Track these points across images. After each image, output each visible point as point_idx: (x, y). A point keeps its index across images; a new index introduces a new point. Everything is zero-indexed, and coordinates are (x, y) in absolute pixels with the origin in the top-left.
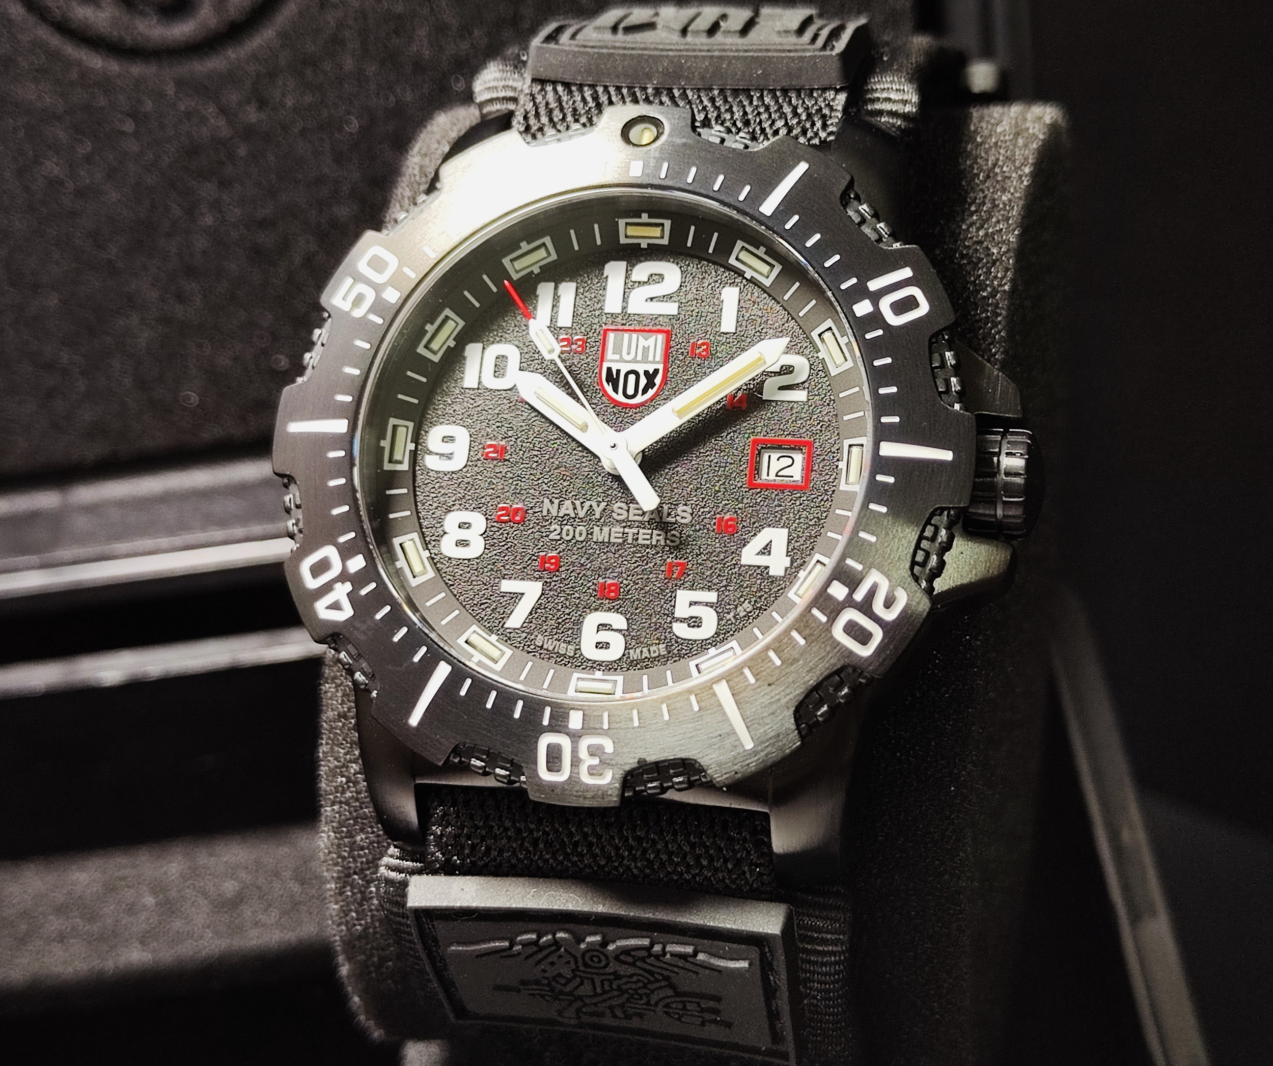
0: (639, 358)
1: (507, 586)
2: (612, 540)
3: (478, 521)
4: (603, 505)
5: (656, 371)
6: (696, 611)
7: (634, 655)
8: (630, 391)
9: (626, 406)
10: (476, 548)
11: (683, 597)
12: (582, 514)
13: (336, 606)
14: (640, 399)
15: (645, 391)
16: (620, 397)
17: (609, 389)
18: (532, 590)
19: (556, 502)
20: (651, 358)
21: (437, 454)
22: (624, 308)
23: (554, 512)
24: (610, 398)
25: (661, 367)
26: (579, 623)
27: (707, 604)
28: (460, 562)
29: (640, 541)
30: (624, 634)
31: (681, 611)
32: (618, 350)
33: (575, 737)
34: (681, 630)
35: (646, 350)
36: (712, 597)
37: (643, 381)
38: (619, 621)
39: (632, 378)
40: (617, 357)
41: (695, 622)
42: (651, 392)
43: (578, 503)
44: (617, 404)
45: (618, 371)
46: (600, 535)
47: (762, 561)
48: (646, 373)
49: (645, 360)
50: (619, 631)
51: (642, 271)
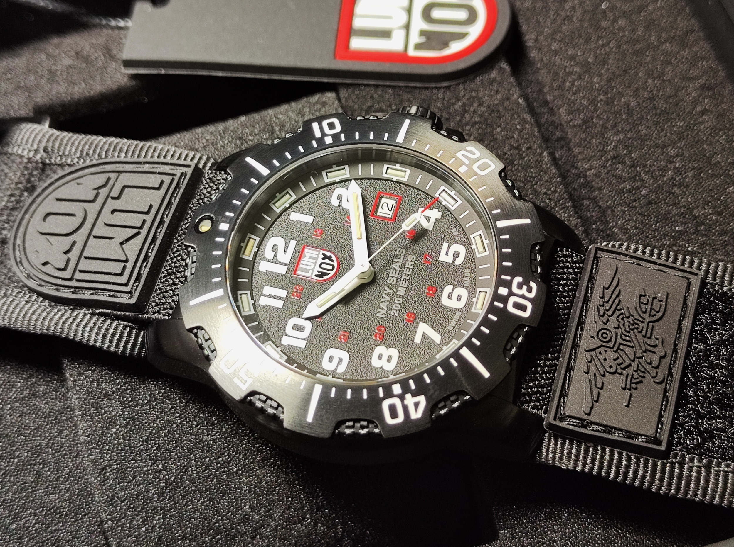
0: (314, 261)
1: (418, 339)
2: (406, 286)
3: (380, 349)
4: (386, 288)
5: (323, 254)
6: (451, 253)
7: (467, 284)
8: (330, 267)
9: (337, 271)
10: (394, 353)
11: (443, 258)
12: (388, 298)
13: (417, 405)
14: (335, 264)
15: (333, 261)
16: (332, 273)
17: (326, 277)
18: (423, 328)
19: (379, 310)
20: (316, 256)
21: (337, 366)
22: (286, 265)
23: (384, 312)
24: (331, 277)
25: (322, 252)
26: (446, 307)
27: (449, 247)
28: (399, 362)
29: (409, 273)
30: (455, 286)
31: (449, 259)
32: (307, 271)
33: (511, 294)
34: (459, 261)
35: (311, 258)
36: (445, 245)
37: (327, 261)
38: (448, 289)
39: (323, 266)
40: (311, 271)
41: (456, 255)
42: (334, 258)
43: (382, 300)
44: (335, 275)
45: (318, 272)
46: (402, 291)
47: (432, 221)
48: (323, 259)
49: (316, 259)
50: (453, 290)
51: (269, 253)
